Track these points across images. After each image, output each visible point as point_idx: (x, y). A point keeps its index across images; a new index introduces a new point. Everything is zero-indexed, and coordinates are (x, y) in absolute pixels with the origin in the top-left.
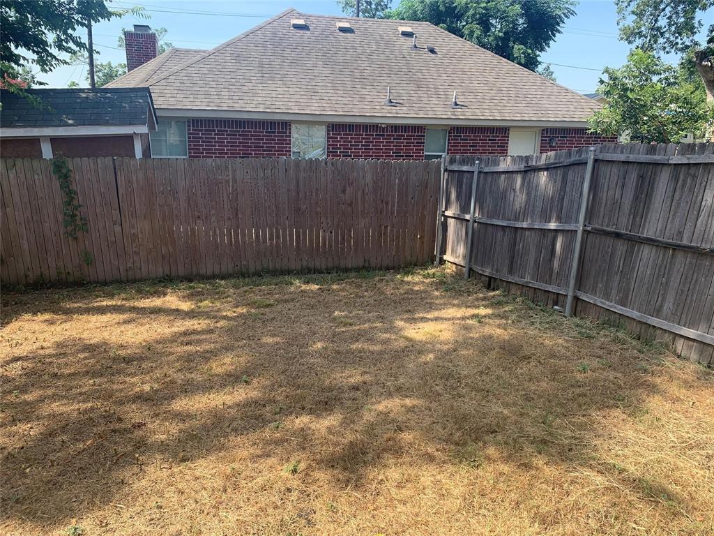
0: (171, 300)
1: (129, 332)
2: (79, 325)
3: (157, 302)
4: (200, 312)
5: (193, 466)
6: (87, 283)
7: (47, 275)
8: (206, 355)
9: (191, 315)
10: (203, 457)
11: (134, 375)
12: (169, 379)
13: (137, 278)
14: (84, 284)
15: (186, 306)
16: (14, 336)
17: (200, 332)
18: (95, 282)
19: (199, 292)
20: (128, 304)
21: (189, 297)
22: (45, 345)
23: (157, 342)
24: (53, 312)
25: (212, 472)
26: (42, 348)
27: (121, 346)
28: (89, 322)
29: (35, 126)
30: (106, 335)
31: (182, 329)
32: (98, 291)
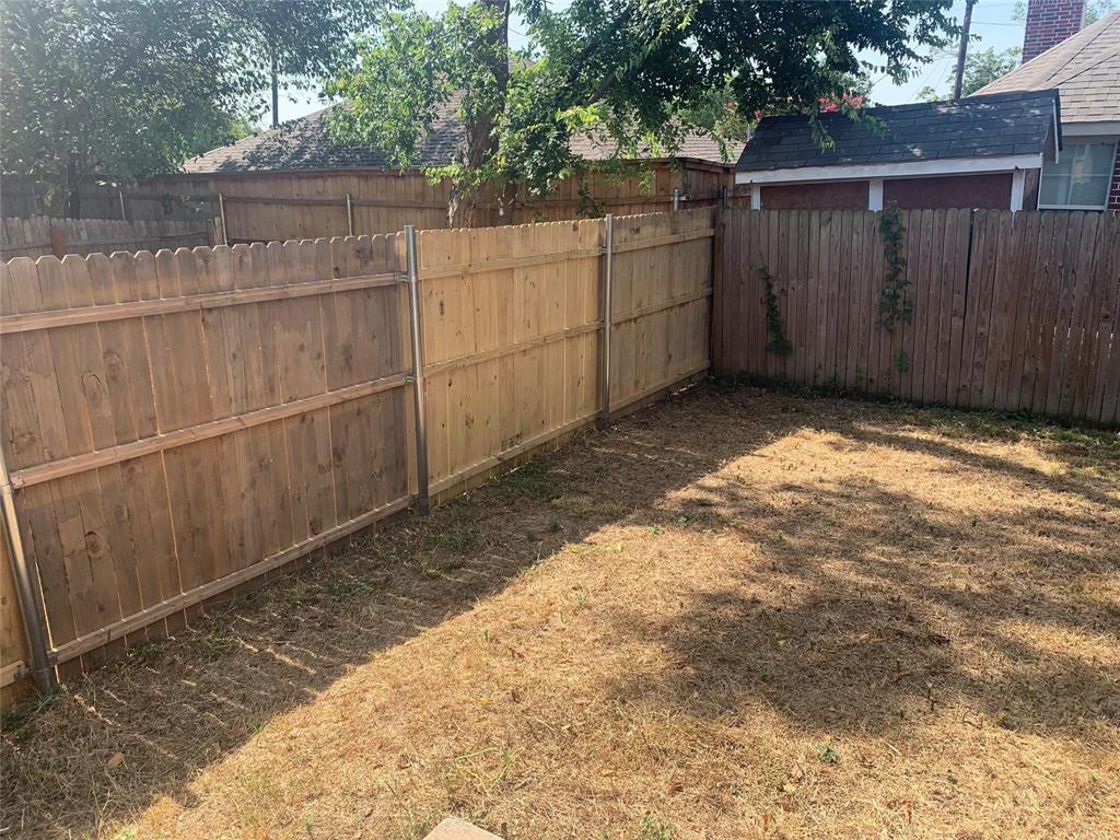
0: (1025, 452)
1: (946, 489)
2: (874, 459)
3: (999, 450)
4: (1073, 485)
5: (1019, 741)
6: (895, 400)
7: (843, 378)
8: (1075, 563)
9: (1056, 484)
10: (1038, 735)
11: (944, 558)
12: (1000, 582)
13: (973, 405)
14: (889, 400)
15: (1049, 467)
16: (788, 455)
17: (1068, 519)
18: (906, 400)
19: (1078, 448)
20: (950, 442)
21: (1059, 454)
22: (824, 476)
23: (989, 516)
24: (841, 433)
25: (1051, 766)
26: (822, 481)
27: (931, 506)
28: (888, 458)
29: (867, 163)
30: (910, 484)
31: (1037, 505)
32: (909, 414)
